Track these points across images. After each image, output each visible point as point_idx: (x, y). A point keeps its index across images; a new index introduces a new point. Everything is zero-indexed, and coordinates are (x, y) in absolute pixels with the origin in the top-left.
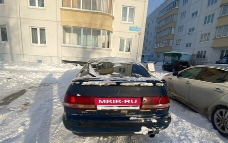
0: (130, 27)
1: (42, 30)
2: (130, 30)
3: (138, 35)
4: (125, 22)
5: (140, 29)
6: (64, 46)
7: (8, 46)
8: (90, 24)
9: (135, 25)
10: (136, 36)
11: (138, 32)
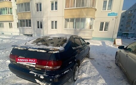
0: (109, 14)
1: (56, 22)
2: (108, 15)
3: (115, 19)
4: (105, 11)
5: (117, 14)
6: (65, 30)
7: (42, 31)
8: (79, 15)
9: (113, 12)
10: (113, 19)
11: (115, 16)
